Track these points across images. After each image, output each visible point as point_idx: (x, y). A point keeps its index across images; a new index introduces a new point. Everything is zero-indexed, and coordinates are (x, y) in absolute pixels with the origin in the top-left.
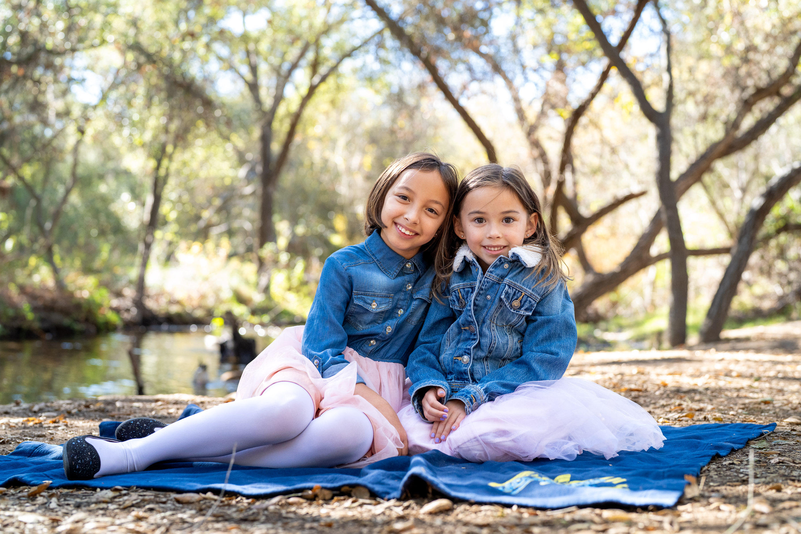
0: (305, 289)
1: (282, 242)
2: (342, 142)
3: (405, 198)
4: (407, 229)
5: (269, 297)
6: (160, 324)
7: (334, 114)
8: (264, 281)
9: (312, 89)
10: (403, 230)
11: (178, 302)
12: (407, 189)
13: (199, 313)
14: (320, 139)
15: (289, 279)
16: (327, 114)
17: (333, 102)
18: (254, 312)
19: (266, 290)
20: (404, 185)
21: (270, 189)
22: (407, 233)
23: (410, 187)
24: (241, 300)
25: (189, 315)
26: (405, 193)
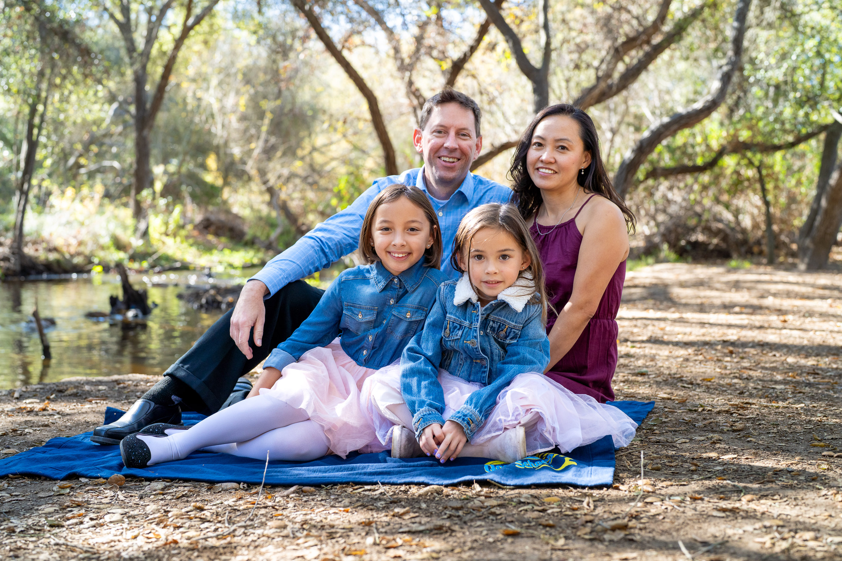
0: (183, 233)
1: (158, 186)
2: (214, 82)
3: (387, 229)
4: (399, 253)
5: (148, 243)
6: (40, 273)
7: (206, 54)
8: (142, 226)
9: (186, 31)
10: (396, 255)
11: (55, 249)
12: (385, 221)
13: (77, 260)
14: (194, 80)
15: (166, 224)
16: (199, 53)
17: (206, 42)
18: (133, 258)
19: (145, 234)
20: (382, 219)
21: (145, 132)
22: (401, 255)
23: (387, 219)
24: (119, 246)
25: (69, 261)
26: (385, 225)
